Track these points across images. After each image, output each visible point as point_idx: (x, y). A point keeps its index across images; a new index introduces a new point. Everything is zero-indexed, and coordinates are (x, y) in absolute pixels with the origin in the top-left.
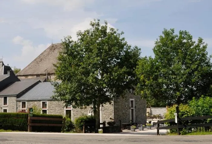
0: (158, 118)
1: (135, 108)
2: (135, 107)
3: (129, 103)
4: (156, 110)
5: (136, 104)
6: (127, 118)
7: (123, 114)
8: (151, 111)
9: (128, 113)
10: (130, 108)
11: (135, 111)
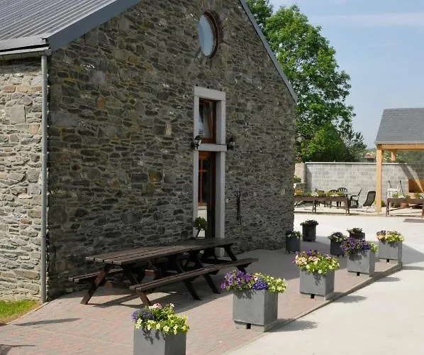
0: (334, 203)
1: (229, 147)
2: (230, 139)
3: (191, 115)
4: (327, 173)
5: (235, 122)
6: (171, 208)
7: (139, 178)
8: (307, 173)
9: (176, 173)
10: (193, 146)
11: (231, 165)
